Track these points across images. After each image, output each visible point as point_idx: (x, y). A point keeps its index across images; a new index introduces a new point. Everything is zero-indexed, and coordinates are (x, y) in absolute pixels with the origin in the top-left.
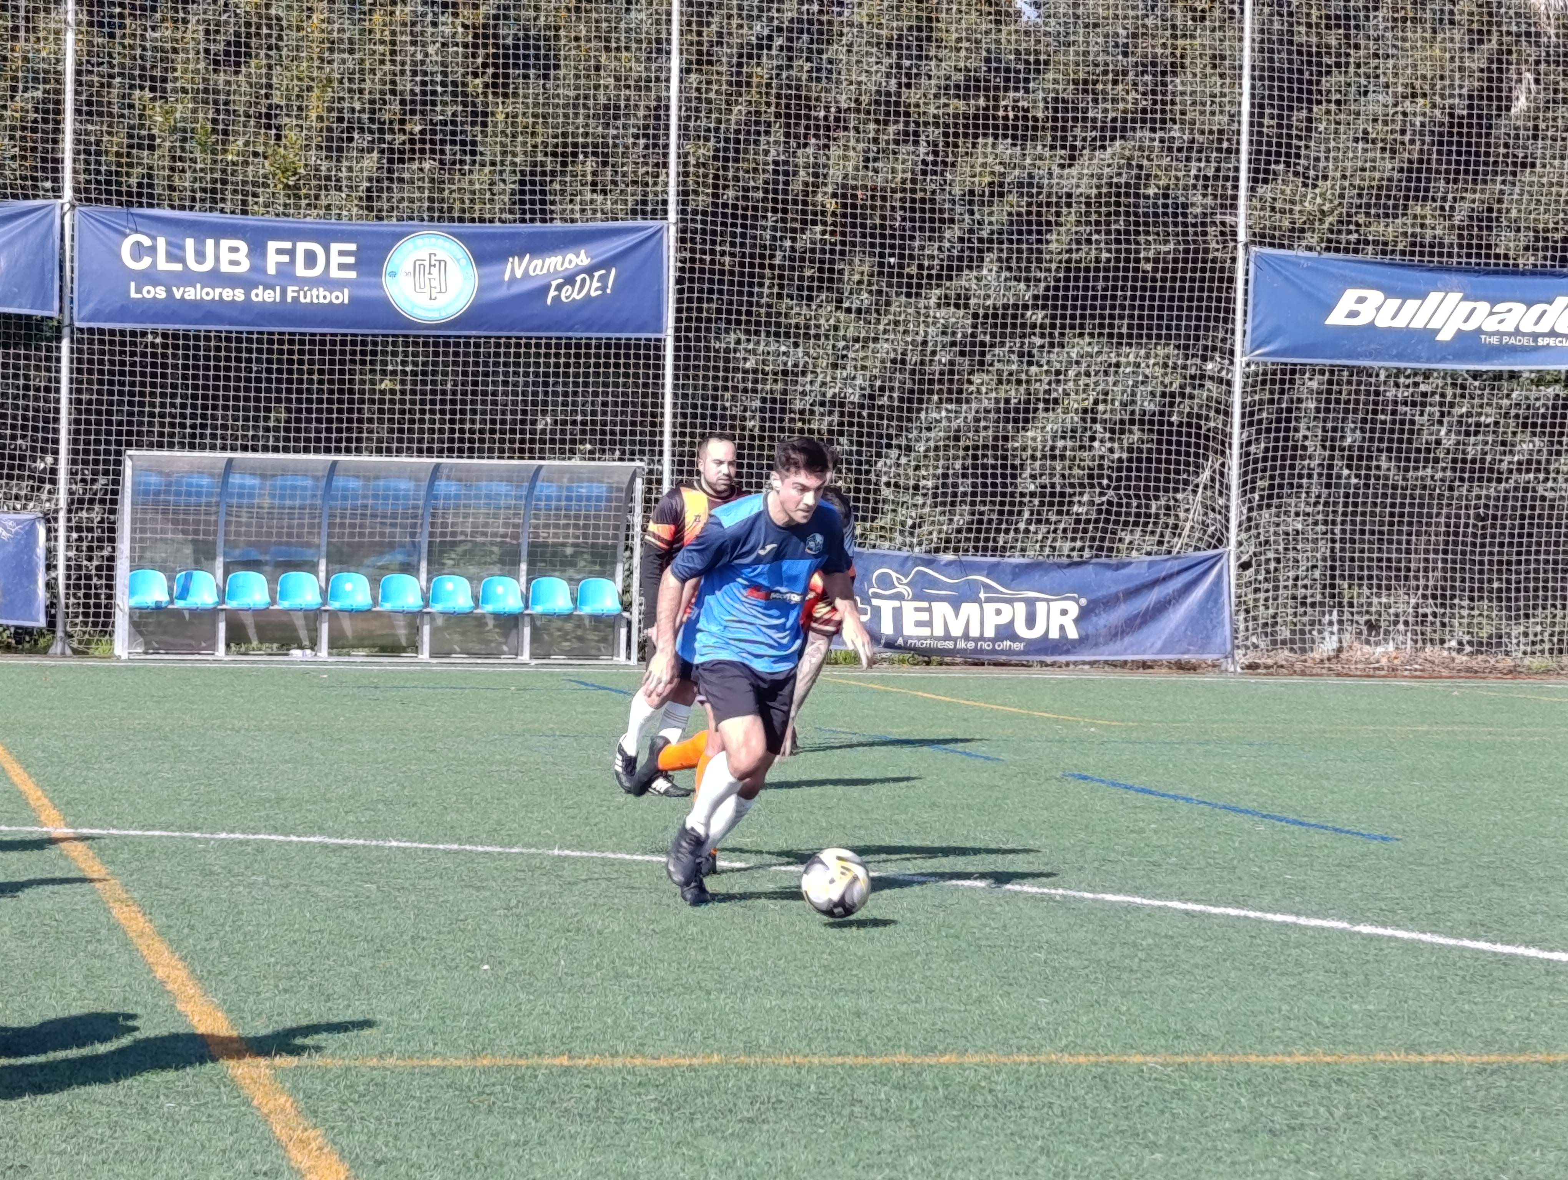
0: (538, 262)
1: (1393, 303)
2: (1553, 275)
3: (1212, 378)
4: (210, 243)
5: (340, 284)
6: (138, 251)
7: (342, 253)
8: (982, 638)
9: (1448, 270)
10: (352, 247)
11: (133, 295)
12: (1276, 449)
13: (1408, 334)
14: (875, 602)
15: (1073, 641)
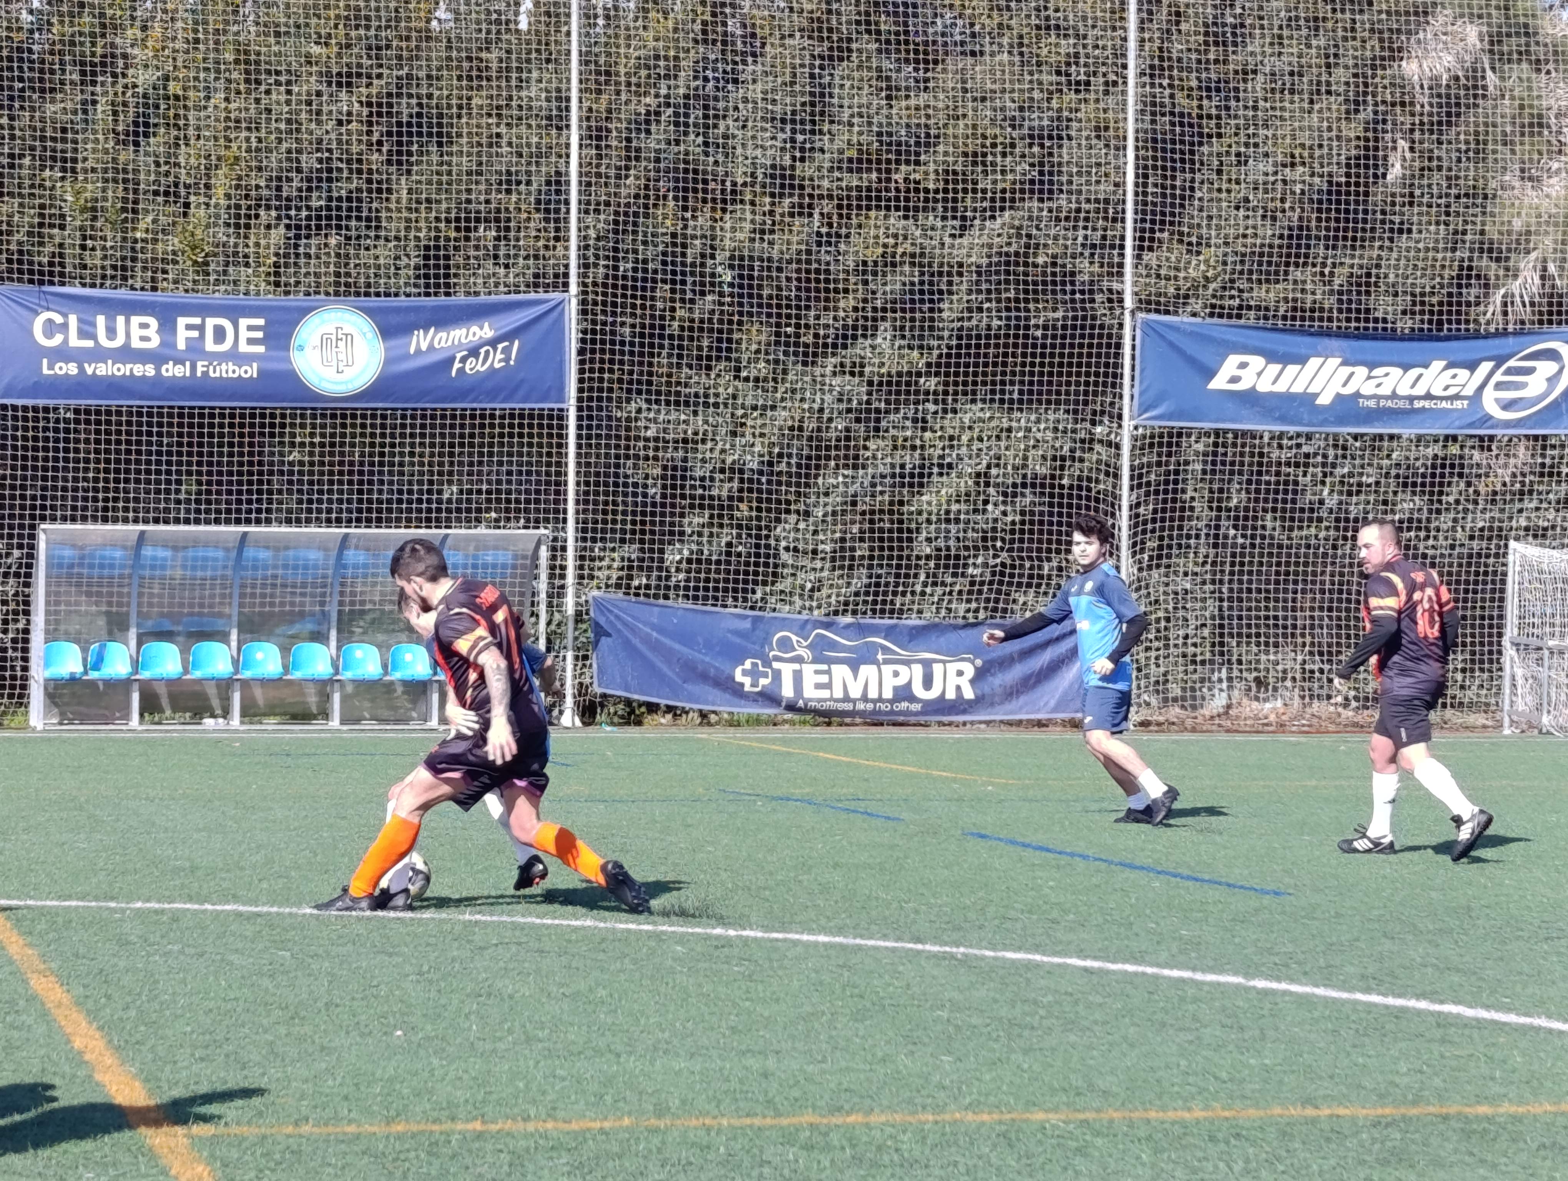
0: (444, 335)
1: (1275, 368)
2: (1430, 339)
3: (1101, 441)
4: (121, 320)
5: (248, 359)
6: (50, 328)
7: (250, 328)
8: (880, 700)
9: (1327, 334)
10: (261, 322)
11: (46, 371)
12: (1164, 510)
13: (1288, 398)
14: (776, 665)
15: (969, 702)
